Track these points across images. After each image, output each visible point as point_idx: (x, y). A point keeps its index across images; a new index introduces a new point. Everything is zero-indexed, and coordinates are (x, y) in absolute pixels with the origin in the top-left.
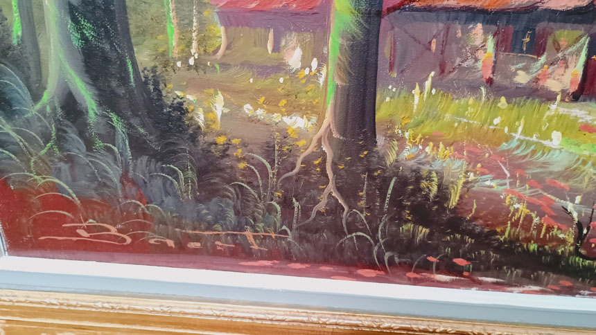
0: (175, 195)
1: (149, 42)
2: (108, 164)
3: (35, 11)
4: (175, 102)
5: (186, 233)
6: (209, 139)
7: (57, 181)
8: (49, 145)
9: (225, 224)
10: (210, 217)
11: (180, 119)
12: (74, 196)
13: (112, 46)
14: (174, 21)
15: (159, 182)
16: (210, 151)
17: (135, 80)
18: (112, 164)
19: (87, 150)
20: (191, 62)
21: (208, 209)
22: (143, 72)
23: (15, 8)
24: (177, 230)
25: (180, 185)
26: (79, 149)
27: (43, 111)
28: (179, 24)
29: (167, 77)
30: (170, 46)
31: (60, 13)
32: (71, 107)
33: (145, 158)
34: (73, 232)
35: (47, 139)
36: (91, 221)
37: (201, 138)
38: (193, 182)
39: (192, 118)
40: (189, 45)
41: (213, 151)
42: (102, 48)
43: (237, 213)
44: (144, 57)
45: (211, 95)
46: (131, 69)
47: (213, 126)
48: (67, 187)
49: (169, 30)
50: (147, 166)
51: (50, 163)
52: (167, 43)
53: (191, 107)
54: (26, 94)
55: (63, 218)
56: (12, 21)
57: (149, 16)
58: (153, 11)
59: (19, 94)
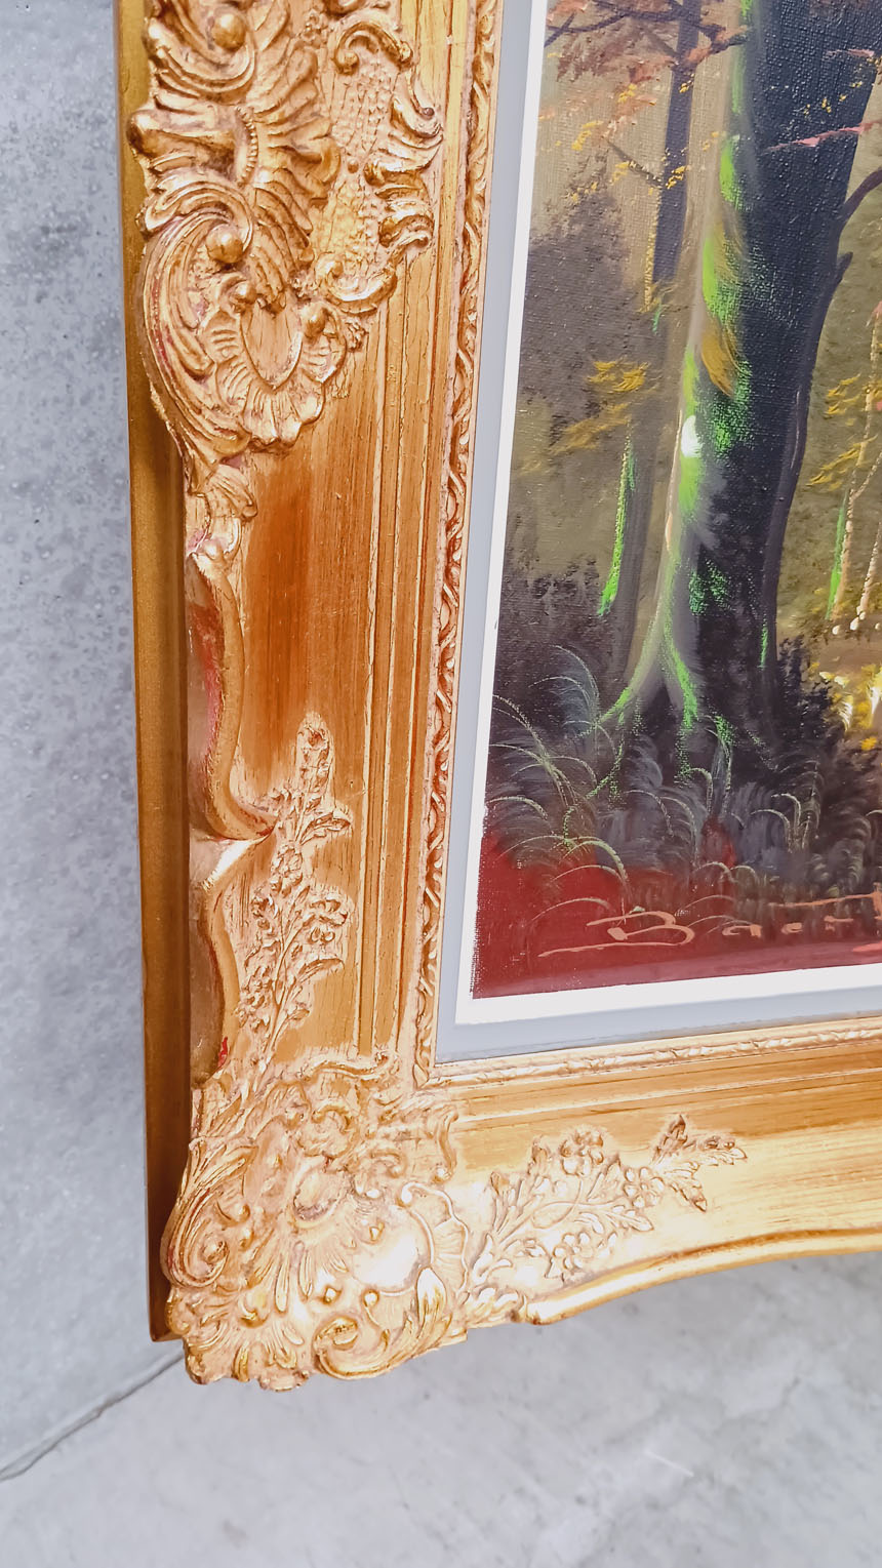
0: (783, 845)
1: (801, 600)
2: (691, 803)
3: (648, 560)
4: (818, 688)
5: (784, 909)
6: (851, 744)
7: (600, 843)
8: (605, 780)
9: (846, 884)
10: (826, 874)
11: (817, 716)
12: (621, 866)
13: (747, 608)
14: (844, 566)
15: (761, 825)
16: (849, 764)
17: (767, 660)
18: (697, 803)
19: (665, 783)
20: (854, 626)
21: (825, 862)
22: (782, 645)
23: (616, 558)
24: (772, 904)
25: (792, 826)
26: (651, 782)
27: (610, 726)
28: (849, 571)
29: (813, 651)
30: (830, 604)
31: (684, 562)
32: (659, 709)
33: (751, 786)
34: (602, 934)
35: (604, 769)
36: (637, 908)
37: (842, 745)
38: (814, 819)
39: (835, 713)
40: (856, 601)
41: (854, 762)
42: (731, 613)
43: (867, 863)
44: (788, 624)
45: (870, 675)
46: (765, 643)
47: (862, 723)
48: (613, 852)
49: (833, 579)
50: (750, 799)
51: (596, 813)
52: (826, 600)
53: (838, 696)
54: (593, 699)
55: (591, 911)
56: (606, 579)
57: (811, 560)
58: (818, 552)
59: (582, 697)
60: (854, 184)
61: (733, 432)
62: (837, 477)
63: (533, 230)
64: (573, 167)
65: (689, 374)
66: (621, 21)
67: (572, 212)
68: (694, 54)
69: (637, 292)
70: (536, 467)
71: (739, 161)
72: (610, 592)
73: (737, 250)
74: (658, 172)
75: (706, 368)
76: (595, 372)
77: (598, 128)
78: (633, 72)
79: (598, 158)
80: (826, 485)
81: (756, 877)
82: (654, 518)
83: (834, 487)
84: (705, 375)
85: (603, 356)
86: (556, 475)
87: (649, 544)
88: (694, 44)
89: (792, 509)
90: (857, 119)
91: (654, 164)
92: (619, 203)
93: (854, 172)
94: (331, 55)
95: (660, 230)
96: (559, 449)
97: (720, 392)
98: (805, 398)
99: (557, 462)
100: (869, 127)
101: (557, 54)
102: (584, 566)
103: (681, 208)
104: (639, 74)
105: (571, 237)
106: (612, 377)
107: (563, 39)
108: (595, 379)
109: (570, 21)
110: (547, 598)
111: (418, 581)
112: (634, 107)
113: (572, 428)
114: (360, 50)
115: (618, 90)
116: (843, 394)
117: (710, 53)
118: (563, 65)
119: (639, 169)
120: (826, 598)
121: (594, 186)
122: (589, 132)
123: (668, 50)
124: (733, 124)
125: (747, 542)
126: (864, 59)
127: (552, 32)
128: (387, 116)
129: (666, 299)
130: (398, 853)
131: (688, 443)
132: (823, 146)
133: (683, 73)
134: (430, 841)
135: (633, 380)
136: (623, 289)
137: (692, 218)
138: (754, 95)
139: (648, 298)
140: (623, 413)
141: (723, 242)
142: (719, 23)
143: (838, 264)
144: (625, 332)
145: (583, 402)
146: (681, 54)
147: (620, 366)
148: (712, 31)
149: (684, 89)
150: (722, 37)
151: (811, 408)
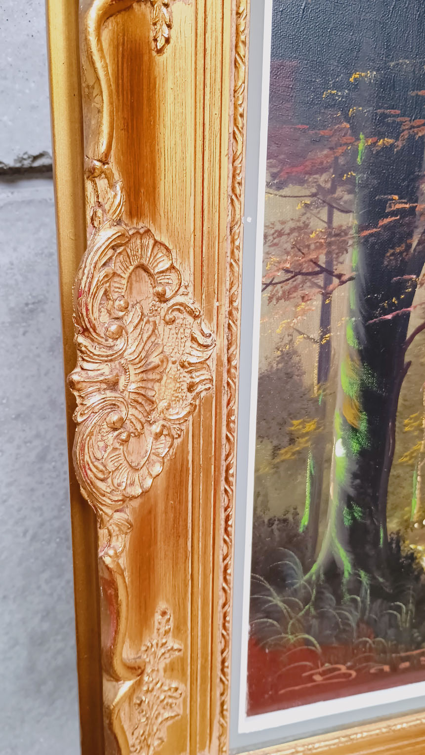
0: (397, 627)
1: (398, 514)
2: (350, 612)
3: (322, 506)
4: (409, 553)
5: (400, 657)
7: (307, 636)
8: (307, 607)
10: (419, 638)
11: (410, 565)
12: (318, 646)
13: (372, 521)
14: (418, 496)
15: (386, 619)
17: (383, 543)
18: (353, 612)
19: (337, 604)
21: (419, 632)
22: (390, 535)
23: (307, 505)
24: (394, 655)
25: (401, 617)
26: (330, 605)
27: (309, 582)
28: (420, 498)
29: (406, 536)
30: (413, 514)
31: (340, 504)
32: (332, 571)
33: (379, 601)
34: (310, 679)
35: (306, 601)
36: (327, 665)
38: (412, 613)
39: (419, 563)
42: (365, 524)
44: (393, 525)
46: (382, 535)
48: (313, 639)
49: (413, 503)
50: (379, 607)
51: (304, 622)
53: (419, 555)
54: (299, 569)
55: (304, 669)
56: (303, 515)
57: (402, 496)
58: (405, 492)
59: (294, 570)
60: (410, 331)
61: (360, 444)
62: (411, 458)
63: (260, 369)
64: (277, 340)
65: (337, 421)
66: (296, 277)
67: (278, 359)
68: (331, 287)
69: (310, 389)
70: (266, 470)
71: (356, 329)
72: (305, 521)
73: (357, 366)
74: (317, 338)
75: (345, 418)
76: (293, 425)
77: (288, 323)
78: (303, 298)
79: (288, 335)
80: (407, 462)
81: (386, 644)
82: (324, 486)
83: (410, 462)
84: (345, 421)
85: (295, 418)
86: (276, 472)
87: (323, 497)
88: (331, 282)
89: (391, 474)
90: (409, 304)
91: (316, 334)
92: (299, 352)
93: (409, 327)
94: (162, 318)
95: (320, 362)
96: (277, 460)
97: (353, 427)
98: (394, 425)
99: (276, 467)
100: (415, 307)
101: (267, 294)
102: (292, 511)
103: (329, 353)
104: (306, 298)
105: (277, 370)
106: (301, 427)
107: (270, 288)
108: (293, 428)
109: (272, 280)
110: (275, 527)
111: (212, 535)
112: (304, 312)
113: (283, 451)
114: (176, 313)
115: (297, 306)
116: (412, 421)
117: (339, 285)
118: (270, 299)
119: (308, 337)
120: (410, 512)
121: (288, 347)
122: (284, 325)
123: (319, 287)
124: (352, 314)
125: (370, 491)
126: (411, 279)
127: (265, 286)
128: (189, 339)
129: (324, 391)
130: (206, 660)
131: (339, 451)
132: (394, 318)
133: (326, 295)
134: (222, 652)
135: (310, 427)
136: (303, 389)
137: (334, 355)
138: (360, 300)
139: (316, 391)
140: (307, 441)
141: (350, 363)
142: (342, 273)
143: (405, 366)
144: (306, 407)
145: (287, 439)
146: (325, 287)
147: (304, 421)
148: (339, 276)
149: (327, 302)
150: (344, 278)
151: (397, 429)
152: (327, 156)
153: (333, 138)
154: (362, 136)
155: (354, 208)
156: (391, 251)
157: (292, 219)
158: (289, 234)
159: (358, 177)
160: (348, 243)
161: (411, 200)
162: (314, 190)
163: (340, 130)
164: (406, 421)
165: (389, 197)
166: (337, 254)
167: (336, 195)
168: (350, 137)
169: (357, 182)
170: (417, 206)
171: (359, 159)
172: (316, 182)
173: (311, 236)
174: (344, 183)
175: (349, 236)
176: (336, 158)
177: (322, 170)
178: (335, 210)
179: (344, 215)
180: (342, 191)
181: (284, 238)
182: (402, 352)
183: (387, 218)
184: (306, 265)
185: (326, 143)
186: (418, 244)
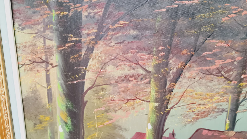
60: (85, 89)
61: (69, 129)
64: (30, 85)
65: (58, 119)
66: (34, 63)
67: (31, 92)
68: (49, 68)
69: (45, 105)
70: (32, 131)
71: (61, 85)
73: (64, 99)
74: (46, 86)
75: (61, 117)
77: (33, 79)
78: (38, 71)
79: (34, 84)
84: (61, 119)
85: (41, 114)
86: (36, 132)
88: (48, 66)
90: (84, 78)
92: (39, 91)
93: (85, 87)
95: (48, 95)
96: (36, 128)
97: (65, 122)
98: (83, 124)
99: (36, 130)
100: (86, 80)
103: (51, 93)
104: (39, 71)
105: (31, 96)
106: (44, 118)
107: (24, 66)
108: (40, 118)
109: (25, 63)
112: (39, 76)
113: (37, 125)
115: (36, 74)
116: (91, 124)
117: (52, 68)
118: (25, 70)
119: (42, 86)
121: (34, 88)
123: (44, 68)
124: (59, 79)
126: (83, 68)
127: (22, 65)
129: (51, 106)
131: (60, 130)
132: (77, 83)
133: (47, 71)
135: (47, 119)
136: (43, 104)
137: (54, 94)
138: (62, 74)
139: (48, 106)
140: (47, 124)
141: (61, 98)
142: (53, 63)
143: (85, 102)
144: (45, 111)
145: (39, 121)
146: (46, 68)
147: (44, 116)
148: (51, 64)
149: (48, 73)
150: (54, 65)
151: (84, 126)
152: (40, 18)
153: (41, 11)
154: (53, 11)
155: (54, 39)
156: (73, 57)
157: (29, 42)
158: (28, 47)
159: (54, 27)
160: (53, 52)
161: (78, 37)
162: (36, 31)
163: (44, 8)
164: (88, 124)
165: (69, 35)
166: (49, 56)
167: (46, 34)
168: (48, 11)
169: (54, 29)
170: (82, 39)
171: (53, 20)
172: (36, 28)
173: (38, 48)
174: (48, 29)
175: (53, 49)
176: (44, 19)
177: (39, 24)
178: (46, 39)
179: (50, 41)
180: (48, 32)
181: (27, 48)
182: (83, 97)
183: (69, 43)
184: (37, 59)
185: (39, 13)
186: (85, 55)
